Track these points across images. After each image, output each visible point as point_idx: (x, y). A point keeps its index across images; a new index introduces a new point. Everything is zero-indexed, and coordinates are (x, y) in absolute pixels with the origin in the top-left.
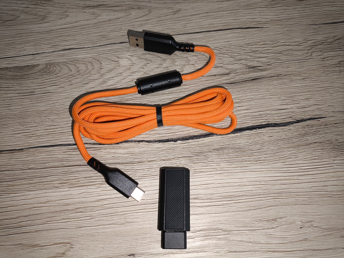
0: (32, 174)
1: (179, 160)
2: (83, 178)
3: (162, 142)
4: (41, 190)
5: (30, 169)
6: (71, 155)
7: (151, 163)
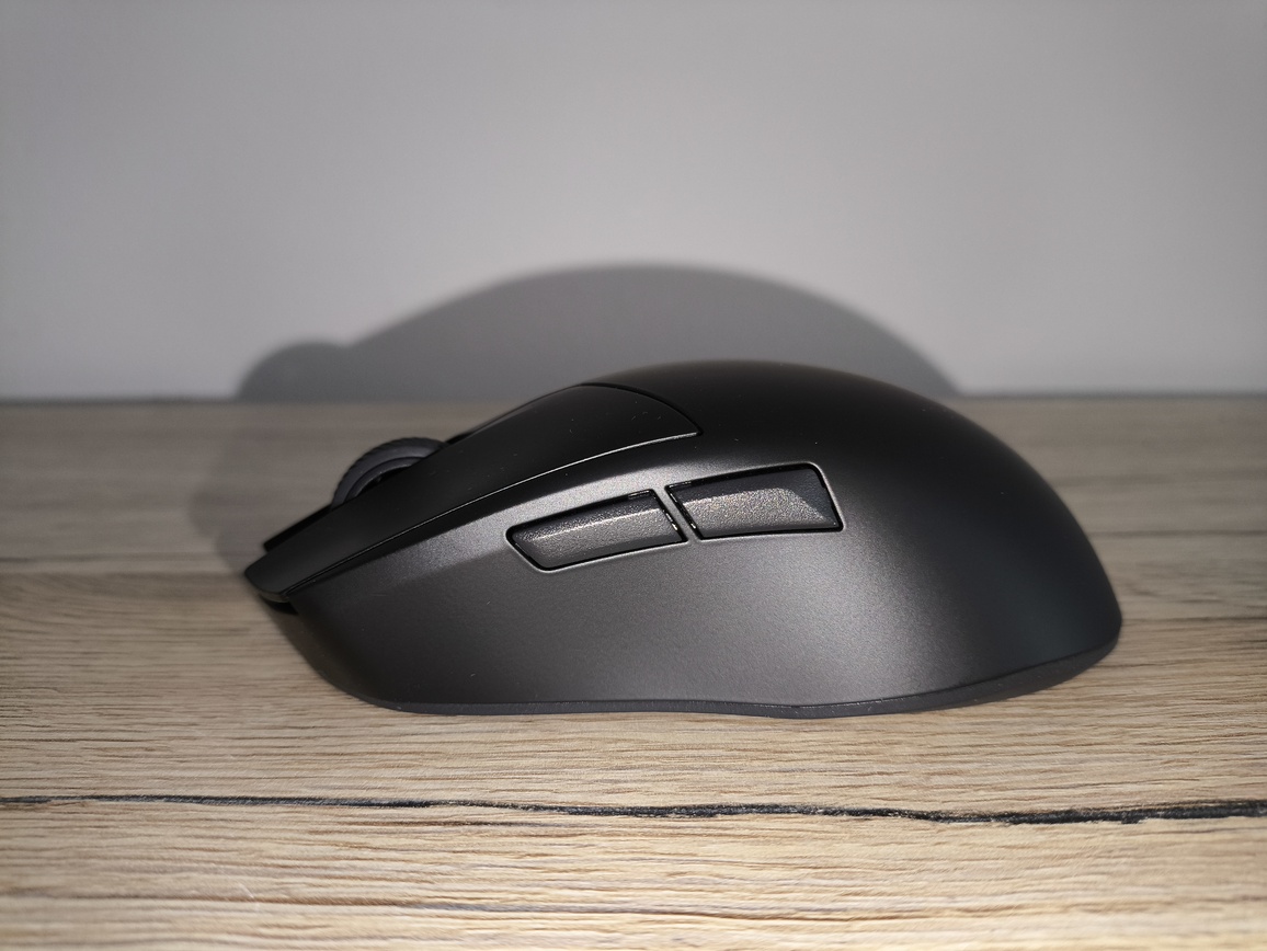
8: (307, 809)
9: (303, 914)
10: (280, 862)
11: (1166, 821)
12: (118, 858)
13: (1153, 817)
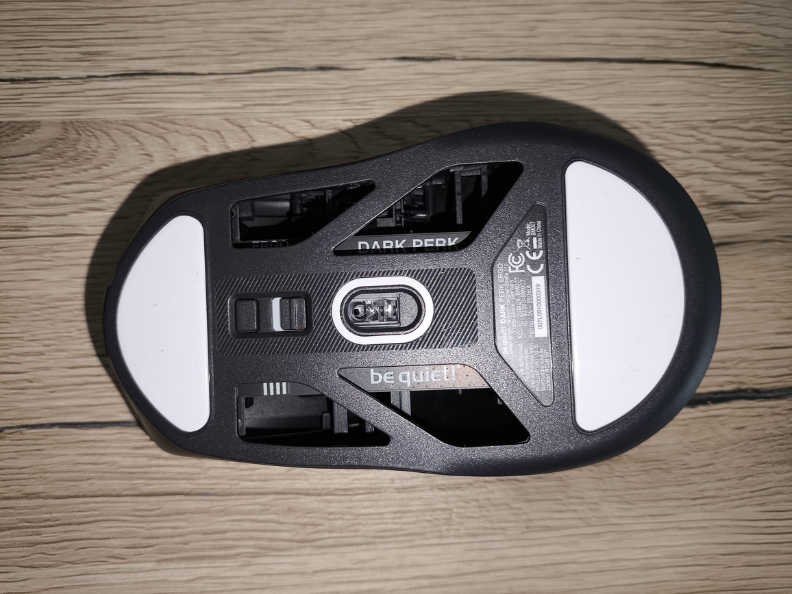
0: (37, 513)
4: (70, 565)
5: (28, 496)
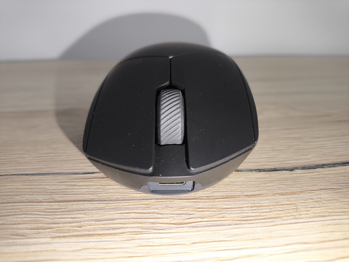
1: (314, 194)
2: (92, 220)
3: (264, 171)
6: (75, 186)
7: (254, 198)
8: (59, 176)
9: (58, 205)
10: (51, 191)
11: (301, 170)
12: (3, 192)
13: (297, 169)
